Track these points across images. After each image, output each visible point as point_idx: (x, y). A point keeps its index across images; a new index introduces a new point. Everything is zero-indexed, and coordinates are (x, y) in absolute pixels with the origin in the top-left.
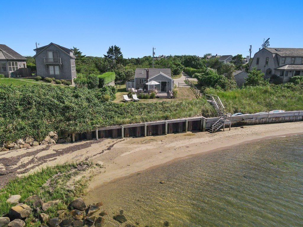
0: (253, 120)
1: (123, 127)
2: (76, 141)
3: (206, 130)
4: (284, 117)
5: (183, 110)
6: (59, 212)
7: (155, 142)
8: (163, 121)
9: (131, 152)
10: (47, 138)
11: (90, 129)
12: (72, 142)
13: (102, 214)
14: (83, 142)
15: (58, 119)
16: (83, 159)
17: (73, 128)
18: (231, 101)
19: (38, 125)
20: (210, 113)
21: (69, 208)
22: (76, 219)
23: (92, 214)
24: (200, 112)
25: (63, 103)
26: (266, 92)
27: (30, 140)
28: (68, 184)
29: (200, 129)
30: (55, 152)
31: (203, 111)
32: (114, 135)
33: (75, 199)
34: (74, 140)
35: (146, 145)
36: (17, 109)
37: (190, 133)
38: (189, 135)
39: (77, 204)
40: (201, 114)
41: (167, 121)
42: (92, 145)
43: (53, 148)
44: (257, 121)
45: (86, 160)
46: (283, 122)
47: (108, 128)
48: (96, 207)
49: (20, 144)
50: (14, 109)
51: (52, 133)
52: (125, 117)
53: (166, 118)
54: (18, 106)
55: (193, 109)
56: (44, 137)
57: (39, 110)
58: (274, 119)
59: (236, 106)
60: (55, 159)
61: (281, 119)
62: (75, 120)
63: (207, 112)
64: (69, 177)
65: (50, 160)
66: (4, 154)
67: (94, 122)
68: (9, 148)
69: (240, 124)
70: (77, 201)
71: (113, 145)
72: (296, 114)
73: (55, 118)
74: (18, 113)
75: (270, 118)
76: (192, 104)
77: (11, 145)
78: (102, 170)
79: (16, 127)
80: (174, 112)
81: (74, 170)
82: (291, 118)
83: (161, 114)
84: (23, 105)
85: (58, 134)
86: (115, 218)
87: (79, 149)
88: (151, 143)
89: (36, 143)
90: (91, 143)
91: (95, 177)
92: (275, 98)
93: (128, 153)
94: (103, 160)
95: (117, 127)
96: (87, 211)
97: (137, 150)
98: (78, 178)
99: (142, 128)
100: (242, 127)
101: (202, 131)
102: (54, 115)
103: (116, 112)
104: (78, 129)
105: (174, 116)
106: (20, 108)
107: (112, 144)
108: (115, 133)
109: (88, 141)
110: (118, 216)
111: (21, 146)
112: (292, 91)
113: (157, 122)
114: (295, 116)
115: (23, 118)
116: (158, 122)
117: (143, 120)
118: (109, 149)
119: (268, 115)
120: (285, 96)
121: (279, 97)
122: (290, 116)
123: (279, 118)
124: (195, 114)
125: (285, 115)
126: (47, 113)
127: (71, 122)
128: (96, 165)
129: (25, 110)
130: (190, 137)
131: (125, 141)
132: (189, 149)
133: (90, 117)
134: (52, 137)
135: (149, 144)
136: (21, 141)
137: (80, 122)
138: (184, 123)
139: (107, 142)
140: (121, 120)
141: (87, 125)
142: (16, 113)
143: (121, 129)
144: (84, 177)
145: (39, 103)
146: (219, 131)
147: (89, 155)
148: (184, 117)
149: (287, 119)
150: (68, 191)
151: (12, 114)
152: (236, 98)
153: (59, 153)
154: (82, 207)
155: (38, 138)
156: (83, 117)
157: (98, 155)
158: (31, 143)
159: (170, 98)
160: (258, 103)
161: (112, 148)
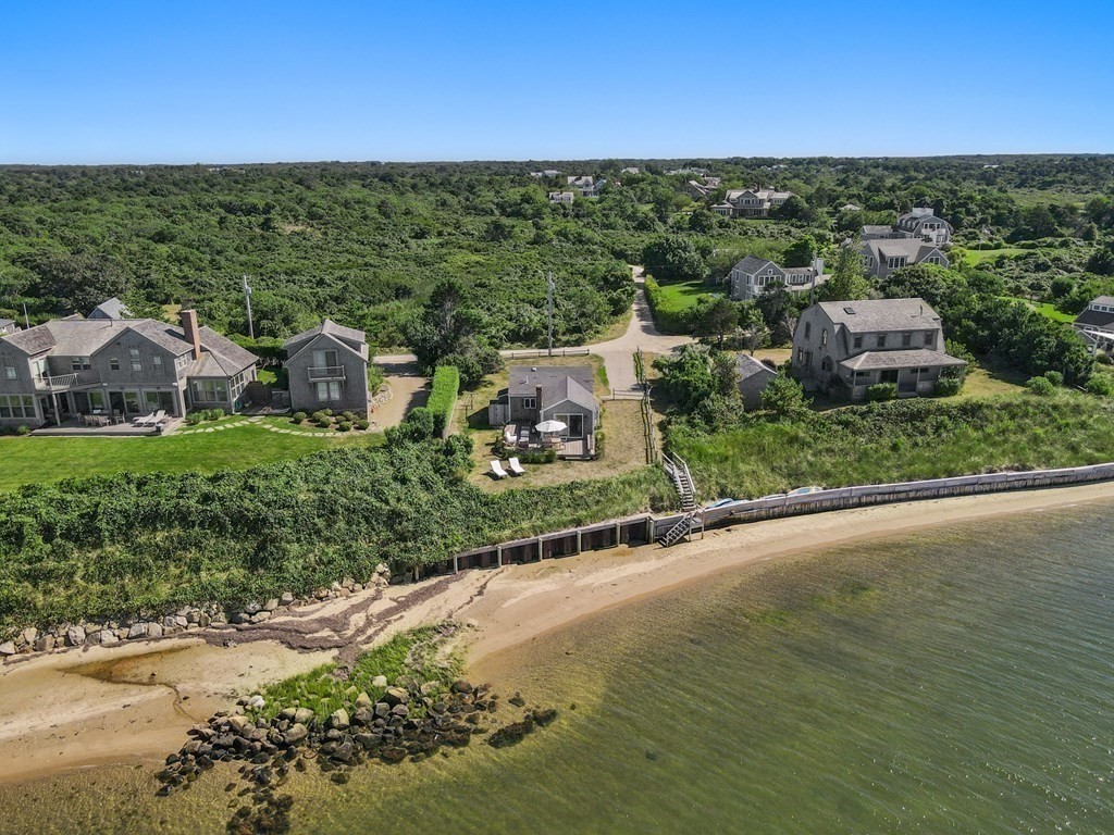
0: (755, 513)
1: (500, 547)
2: (422, 578)
3: (656, 541)
4: (821, 501)
5: (612, 501)
6: (442, 696)
7: (558, 574)
8: (572, 530)
9: (518, 599)
10: (375, 577)
11: (445, 557)
12: (414, 581)
13: (494, 697)
14: (433, 581)
15: (383, 536)
16: (443, 615)
17: (414, 556)
18: (714, 469)
19: (354, 553)
20: (666, 503)
21: (452, 690)
22: (464, 704)
23: (481, 697)
24: (646, 500)
25: (387, 503)
26: (793, 440)
27: (348, 582)
28: (437, 658)
29: (646, 541)
30: (395, 604)
31: (653, 499)
32: (484, 563)
33: (456, 679)
34: (417, 577)
35: (543, 581)
36: (315, 524)
37: (624, 547)
38: (622, 554)
39: (462, 686)
40: (648, 506)
41: (580, 530)
42: (450, 586)
43: (388, 596)
44: (763, 513)
45: (450, 617)
46: (819, 512)
47: (474, 551)
48: (485, 688)
49: (336, 590)
50: (311, 526)
51: (381, 567)
52: (503, 528)
53: (578, 523)
54: (316, 520)
55: (633, 496)
56: (369, 576)
57: (348, 523)
58: (798, 507)
59: (723, 481)
60: (402, 617)
61: (813, 505)
62: (415, 539)
63: (661, 499)
64: (434, 647)
65: (395, 620)
66: (318, 610)
67: (449, 542)
68: (321, 599)
69: (725, 522)
70: (460, 682)
71: (485, 584)
72: (844, 495)
73: (378, 534)
74: (318, 532)
75: (790, 505)
76: (630, 484)
77: (324, 593)
78: (479, 634)
79: (320, 559)
80: (595, 508)
81: (437, 637)
82: (835, 503)
83: (569, 514)
84: (323, 515)
85: (390, 567)
86: (510, 701)
87: (432, 596)
88: (552, 576)
89: (358, 586)
90: (448, 582)
91: (471, 647)
92: (809, 457)
93: (513, 601)
94: (475, 617)
95: (489, 548)
96: (475, 693)
97: (528, 593)
98: (448, 649)
99: (535, 545)
100: (729, 530)
101: (648, 543)
102: (374, 530)
103: (484, 517)
104: (424, 558)
105: (594, 517)
106: (320, 523)
107: (483, 581)
108: (486, 560)
109: (442, 578)
110: (514, 699)
111: (338, 594)
112: (854, 433)
113: (562, 532)
114: (844, 498)
115: (328, 540)
116: (564, 532)
117: (536, 530)
118: (480, 593)
119: (785, 500)
120: (833, 451)
121: (820, 452)
122: (832, 500)
123: (808, 503)
124: (636, 509)
125: (821, 498)
126: (364, 527)
127: (410, 544)
128: (468, 626)
129: (329, 526)
130: (622, 558)
131: (505, 573)
132: (617, 589)
133: (440, 531)
134: (381, 574)
135: (546, 580)
136: (336, 584)
137: (425, 544)
138: (613, 530)
139: (475, 575)
140: (495, 535)
141: (439, 549)
142: (315, 533)
143: (496, 552)
144: (456, 647)
145: (348, 509)
146: (682, 540)
147: (452, 606)
148: (614, 517)
149: (828, 504)
150: (443, 669)
151: (310, 535)
152: (727, 458)
153: (403, 605)
154: (467, 690)
155: (361, 577)
156: (428, 533)
157: (467, 607)
158: (351, 588)
159: (588, 460)
160: (773, 470)
161: (485, 591)
